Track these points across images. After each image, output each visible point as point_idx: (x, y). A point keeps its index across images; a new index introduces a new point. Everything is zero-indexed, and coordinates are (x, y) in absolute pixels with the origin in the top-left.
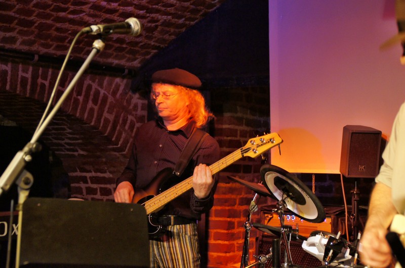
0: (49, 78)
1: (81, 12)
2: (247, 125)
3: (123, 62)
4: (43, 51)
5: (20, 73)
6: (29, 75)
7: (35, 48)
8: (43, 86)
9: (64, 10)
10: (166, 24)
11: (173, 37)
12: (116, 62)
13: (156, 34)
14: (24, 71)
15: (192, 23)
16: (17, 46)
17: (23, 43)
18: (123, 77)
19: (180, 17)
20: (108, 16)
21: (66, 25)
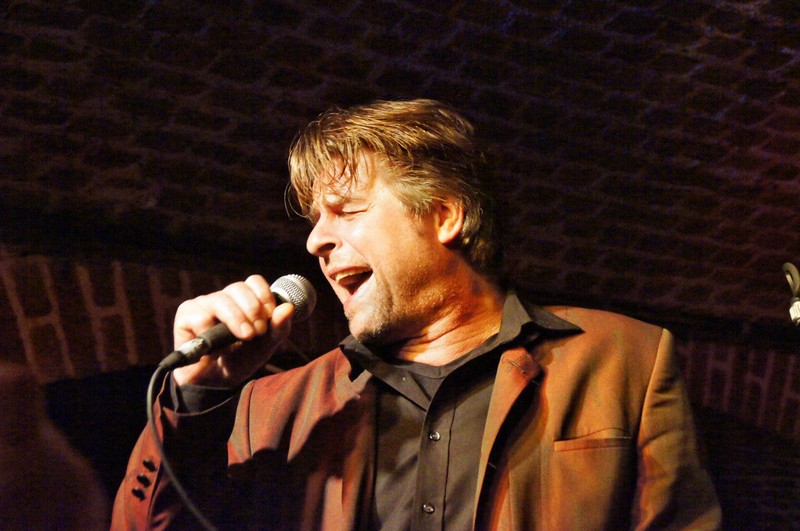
0: (769, 372)
4: (760, 313)
5: (711, 364)
6: (727, 367)
7: (743, 308)
8: (756, 390)
14: (722, 357)
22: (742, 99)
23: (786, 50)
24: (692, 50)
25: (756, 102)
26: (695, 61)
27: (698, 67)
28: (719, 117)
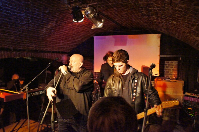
1: (60, 44)
2: (90, 61)
3: (67, 51)
4: (53, 50)
5: (49, 55)
6: (50, 55)
7: (51, 50)
8: (53, 57)
9: (57, 44)
10: (75, 44)
11: (76, 46)
12: (66, 51)
13: (73, 46)
14: (50, 54)
15: (80, 44)
16: (49, 50)
17: (50, 49)
18: (67, 54)
19: (78, 43)
20: (65, 44)
21: (57, 46)
22: (49, 34)
23: (52, 30)
24: (44, 30)
25: (50, 34)
26: (44, 31)
27: (45, 32)
28: (47, 35)
